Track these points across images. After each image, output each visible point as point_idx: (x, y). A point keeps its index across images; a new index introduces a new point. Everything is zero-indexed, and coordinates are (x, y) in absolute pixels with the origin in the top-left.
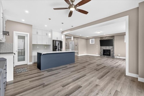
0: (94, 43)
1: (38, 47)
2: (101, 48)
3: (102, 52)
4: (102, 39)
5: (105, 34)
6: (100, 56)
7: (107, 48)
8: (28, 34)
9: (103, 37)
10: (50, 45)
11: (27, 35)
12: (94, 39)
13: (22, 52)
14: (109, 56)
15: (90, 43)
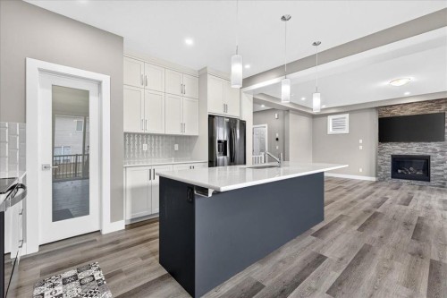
0: (346, 131)
1: (145, 147)
2: (381, 148)
3: (389, 166)
4: (389, 115)
5: (407, 94)
6: (374, 179)
7: (413, 149)
8: (106, 79)
9: (391, 106)
10: (196, 137)
11: (100, 83)
12: (347, 115)
13: (76, 164)
14: (425, 183)
15: (330, 130)
